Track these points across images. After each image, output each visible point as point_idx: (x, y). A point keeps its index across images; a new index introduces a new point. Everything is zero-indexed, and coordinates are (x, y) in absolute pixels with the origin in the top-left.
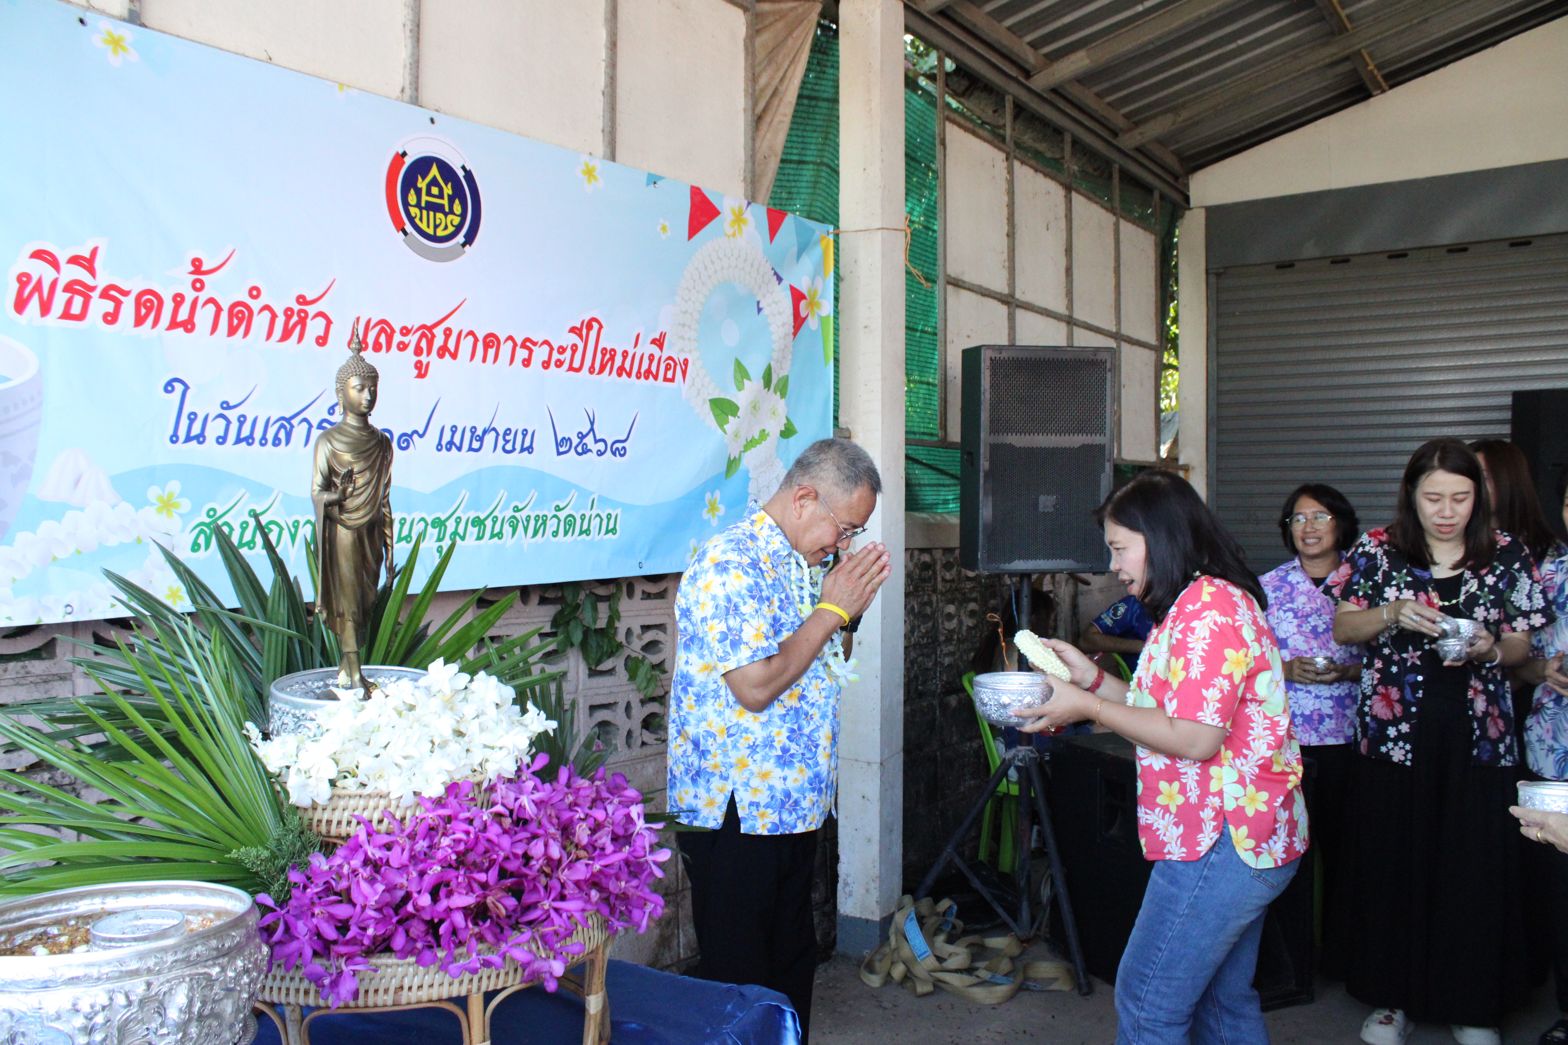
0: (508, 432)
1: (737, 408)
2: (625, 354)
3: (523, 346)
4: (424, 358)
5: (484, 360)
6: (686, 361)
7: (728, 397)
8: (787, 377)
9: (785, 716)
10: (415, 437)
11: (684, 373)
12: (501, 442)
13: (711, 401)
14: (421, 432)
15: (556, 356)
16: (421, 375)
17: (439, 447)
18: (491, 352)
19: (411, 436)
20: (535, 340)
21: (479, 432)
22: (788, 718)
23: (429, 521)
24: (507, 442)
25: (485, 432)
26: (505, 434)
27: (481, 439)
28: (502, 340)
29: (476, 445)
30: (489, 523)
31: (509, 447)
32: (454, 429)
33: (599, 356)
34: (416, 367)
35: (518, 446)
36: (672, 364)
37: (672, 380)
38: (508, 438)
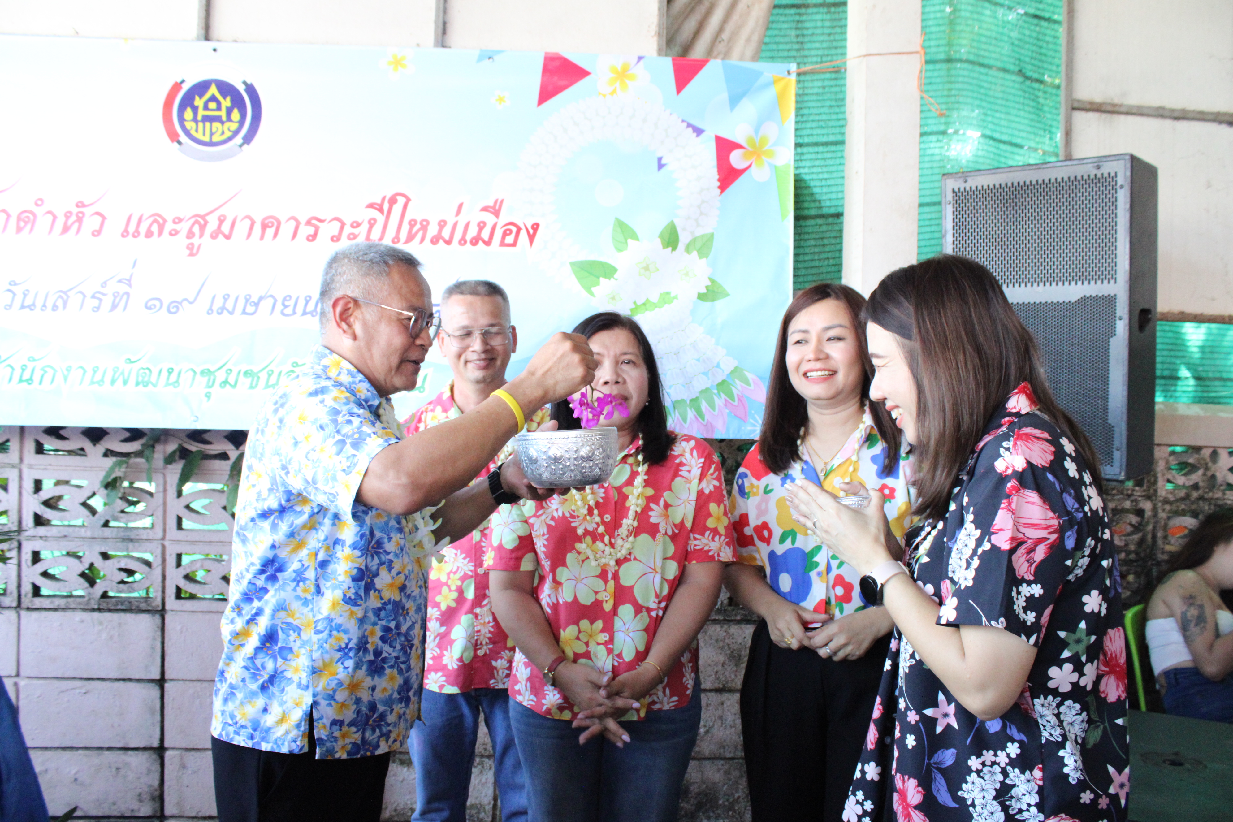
0: (287, 298)
1: (615, 270)
2: (442, 224)
3: (308, 223)
4: (196, 241)
5: (262, 238)
6: (536, 227)
7: (601, 259)
8: (712, 235)
9: (380, 609)
10: (185, 303)
11: (532, 238)
12: (279, 307)
13: (573, 264)
14: (191, 300)
15: (348, 230)
16: (191, 255)
17: (210, 311)
18: (270, 232)
19: (180, 303)
20: (322, 218)
21: (255, 299)
22: (383, 614)
23: (198, 371)
24: (286, 307)
25: (261, 299)
26: (285, 299)
27: (257, 305)
28: (283, 220)
29: (250, 309)
30: (263, 376)
31: (289, 311)
32: (226, 298)
33: (405, 227)
34: (188, 248)
35: (300, 309)
36: (514, 229)
37: (514, 244)
38: (287, 303)
